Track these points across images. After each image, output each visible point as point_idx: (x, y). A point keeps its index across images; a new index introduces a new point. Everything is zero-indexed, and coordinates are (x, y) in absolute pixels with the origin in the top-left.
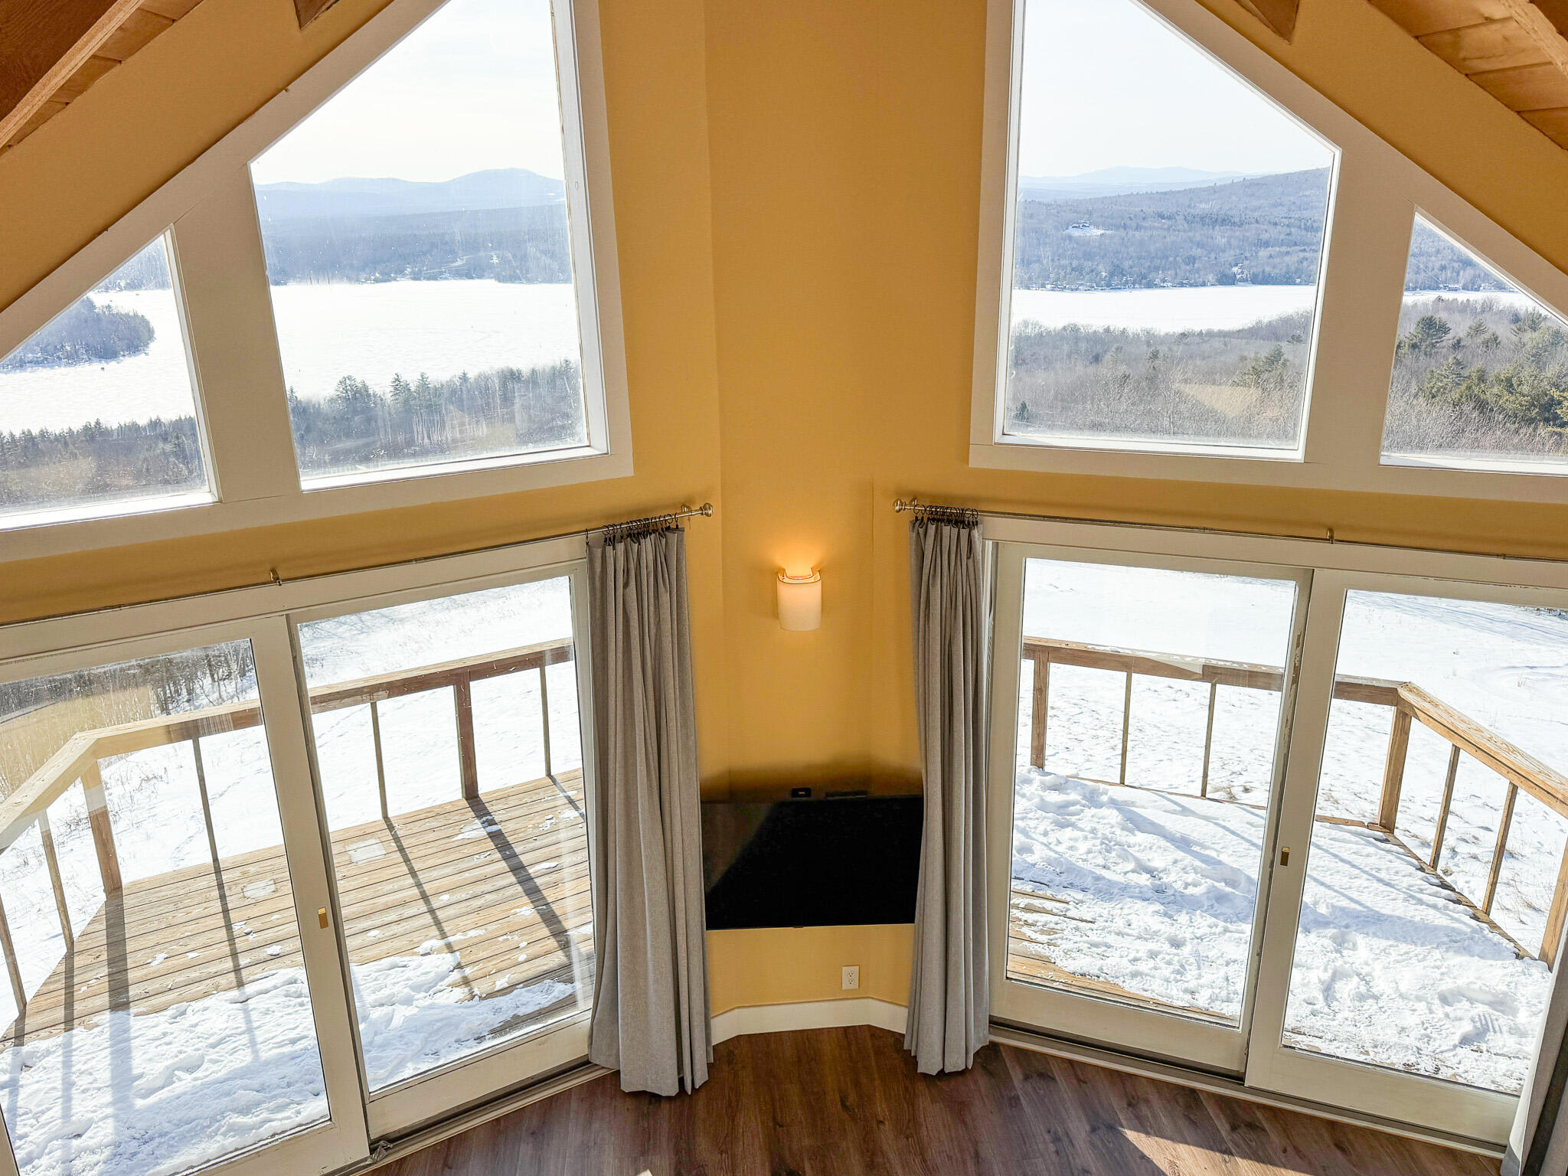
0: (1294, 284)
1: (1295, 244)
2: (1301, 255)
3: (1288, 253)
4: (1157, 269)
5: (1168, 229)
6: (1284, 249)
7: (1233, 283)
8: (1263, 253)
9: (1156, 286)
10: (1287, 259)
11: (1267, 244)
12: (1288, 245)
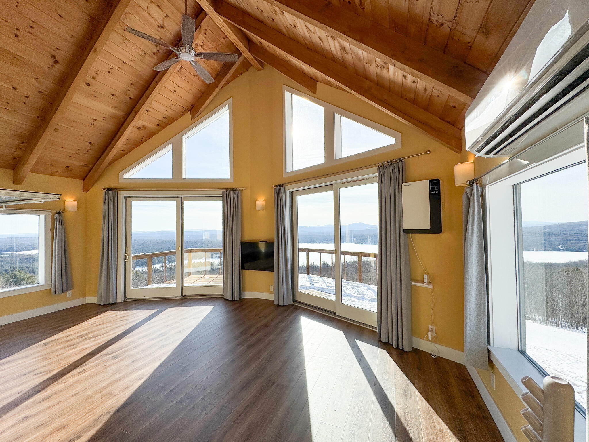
0: (583, 251)
1: (581, 241)
2: (584, 244)
3: (579, 243)
4: (531, 246)
5: (533, 236)
6: (577, 242)
7: (559, 251)
8: (569, 243)
9: (531, 250)
10: (578, 244)
11: (570, 240)
12: (578, 241)
